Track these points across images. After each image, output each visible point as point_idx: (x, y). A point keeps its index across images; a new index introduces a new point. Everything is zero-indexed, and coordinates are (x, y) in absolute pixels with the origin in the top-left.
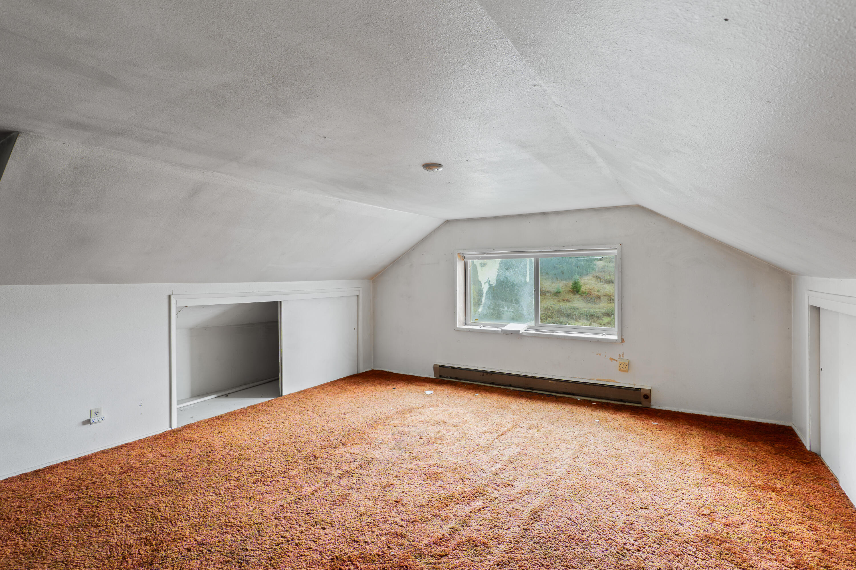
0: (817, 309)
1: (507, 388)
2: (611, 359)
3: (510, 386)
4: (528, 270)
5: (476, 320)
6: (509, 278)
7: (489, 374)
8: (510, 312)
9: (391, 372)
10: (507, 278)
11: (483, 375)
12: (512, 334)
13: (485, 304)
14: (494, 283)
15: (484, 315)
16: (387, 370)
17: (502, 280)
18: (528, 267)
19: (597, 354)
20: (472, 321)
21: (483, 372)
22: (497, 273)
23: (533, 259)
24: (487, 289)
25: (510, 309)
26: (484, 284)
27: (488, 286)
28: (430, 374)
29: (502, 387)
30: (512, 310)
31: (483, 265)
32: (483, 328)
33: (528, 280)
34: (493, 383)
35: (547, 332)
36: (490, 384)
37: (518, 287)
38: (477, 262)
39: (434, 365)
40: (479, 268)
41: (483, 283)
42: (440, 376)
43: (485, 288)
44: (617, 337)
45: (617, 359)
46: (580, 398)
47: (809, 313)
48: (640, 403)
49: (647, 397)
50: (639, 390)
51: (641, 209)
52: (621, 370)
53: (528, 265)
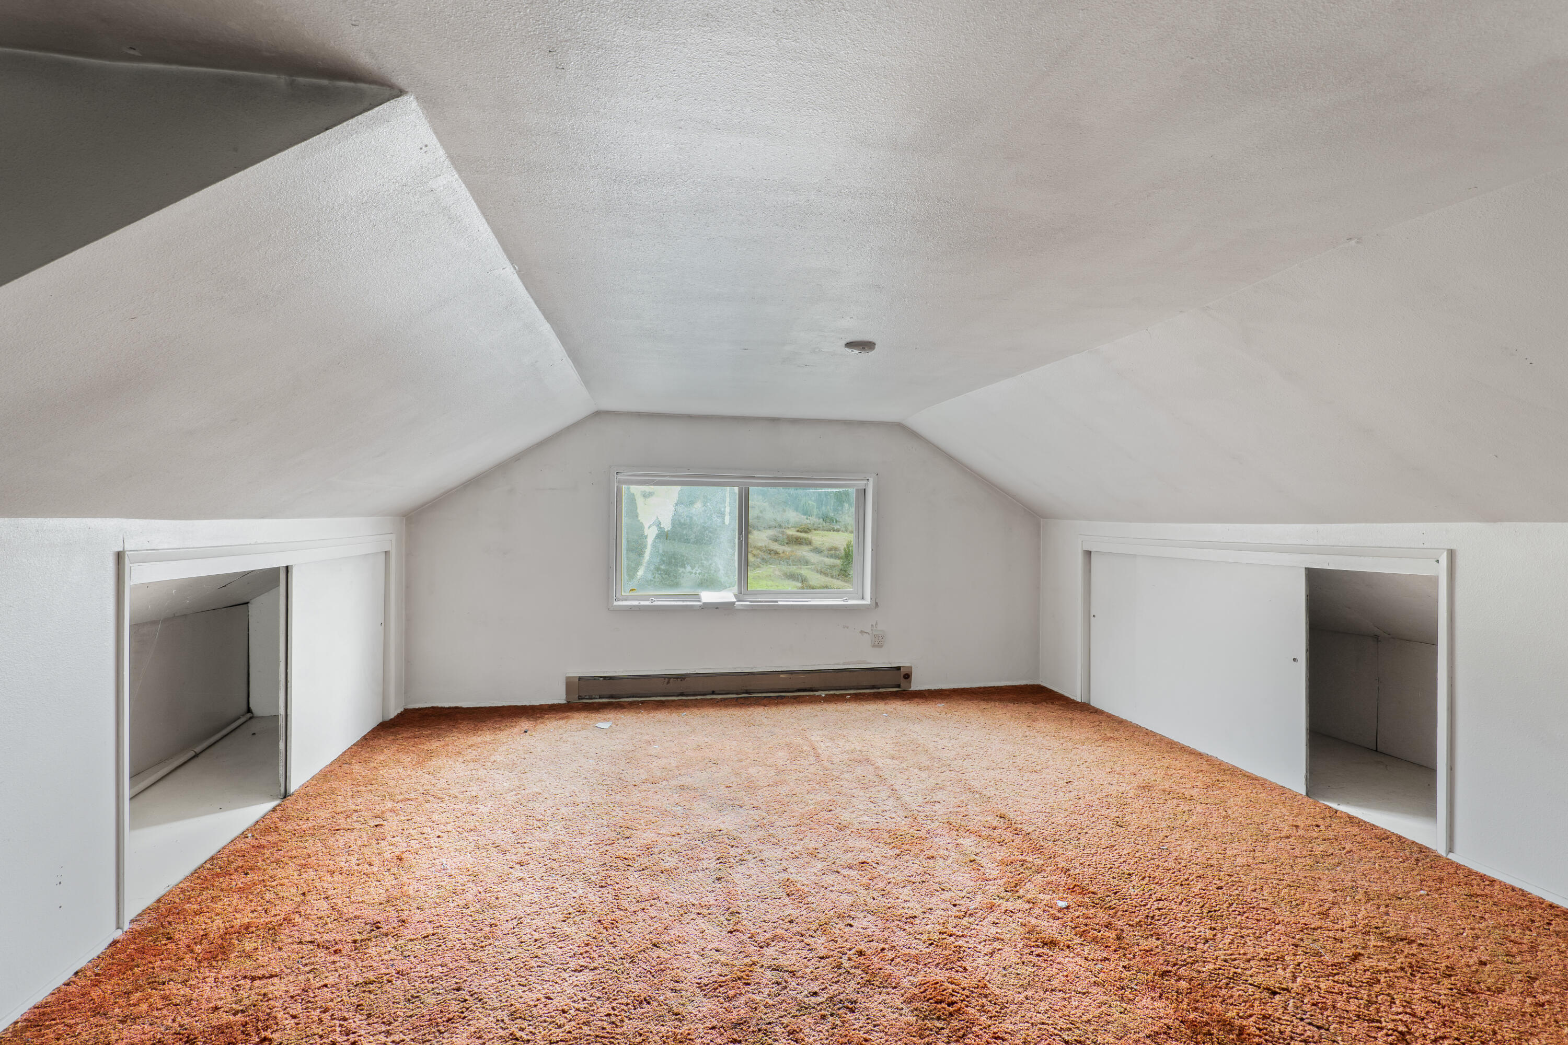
0: (1088, 553)
1: (708, 697)
2: (862, 632)
3: (713, 693)
4: (727, 504)
5: (632, 590)
6: (695, 518)
7: (679, 680)
8: (695, 573)
9: (456, 708)
10: (691, 518)
11: (668, 683)
12: (717, 608)
13: (649, 563)
14: (667, 526)
15: (647, 581)
16: (446, 705)
17: (682, 521)
18: (728, 500)
19: (844, 627)
20: (625, 592)
21: (668, 678)
22: (673, 509)
23: (736, 489)
24: (654, 536)
25: (696, 568)
26: (649, 527)
27: (657, 532)
28: (560, 698)
29: (699, 697)
30: (699, 571)
31: (646, 496)
32: (656, 603)
33: (727, 520)
34: (682, 694)
35: (766, 602)
36: (678, 696)
37: (710, 532)
38: (636, 489)
39: (567, 678)
40: (640, 501)
41: (646, 526)
42: (580, 698)
43: (651, 534)
44: (867, 601)
45: (869, 631)
46: (823, 694)
47: (1080, 559)
48: (899, 686)
49: (908, 676)
50: (899, 669)
51: (902, 429)
52: (874, 646)
53: (728, 497)
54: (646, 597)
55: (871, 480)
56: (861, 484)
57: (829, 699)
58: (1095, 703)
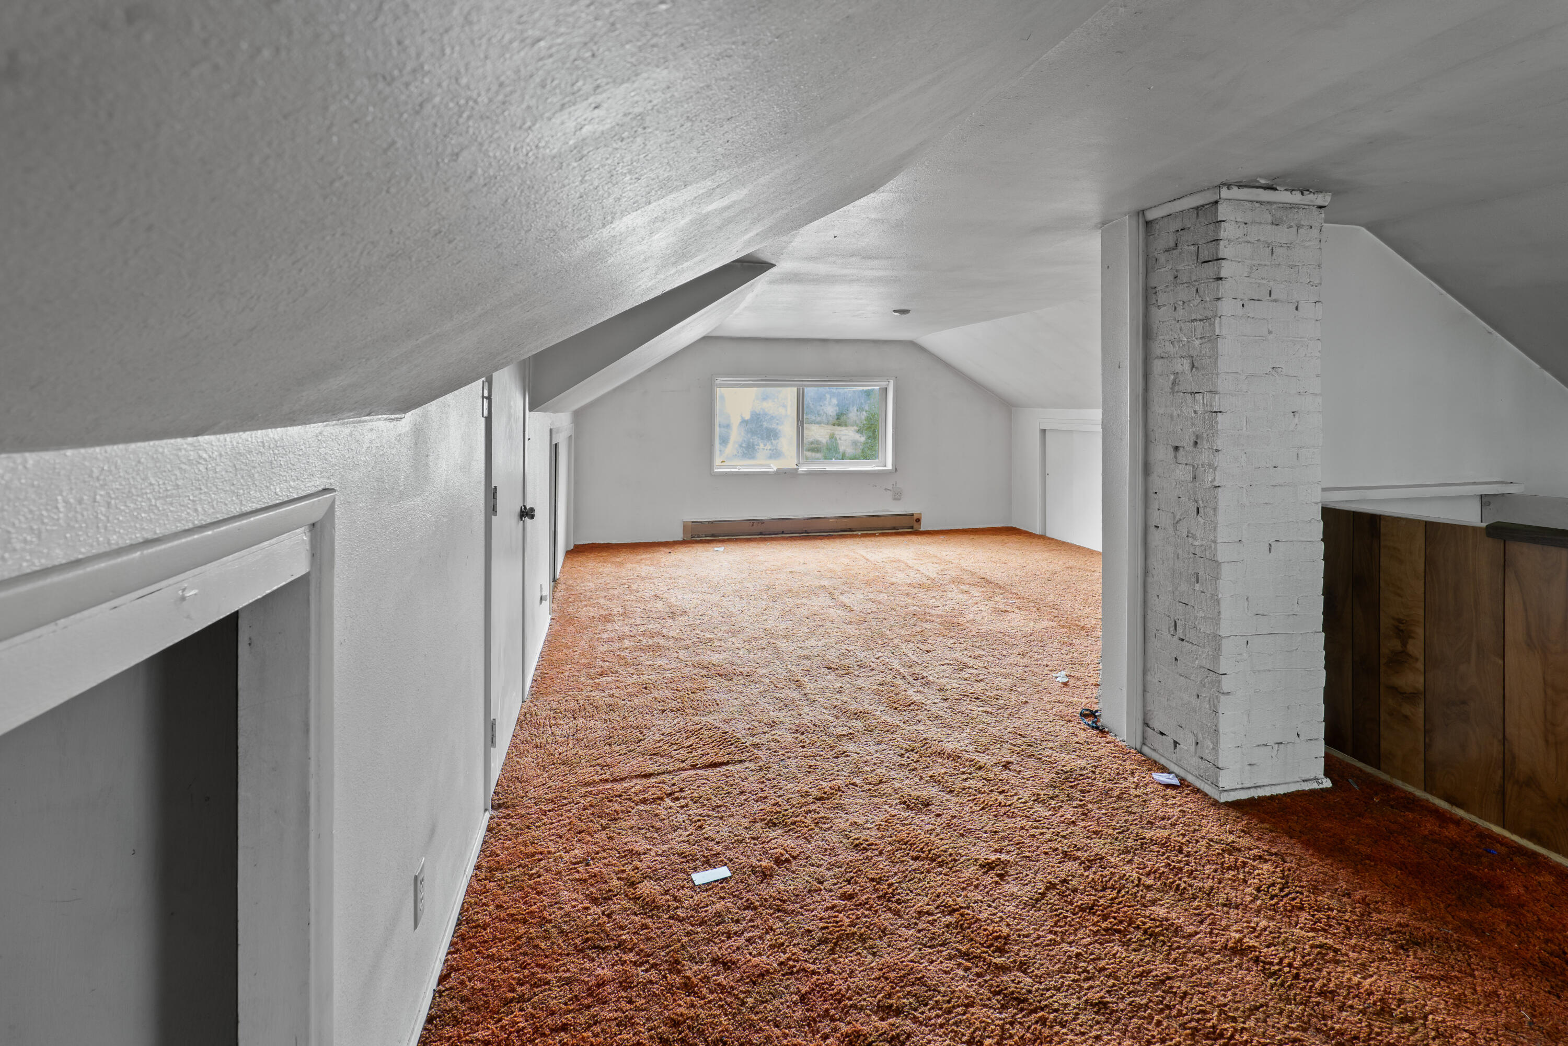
0: (1043, 431)
1: (779, 536)
2: (886, 489)
3: (783, 533)
4: (788, 401)
5: (724, 461)
6: (766, 411)
7: (760, 524)
10: (764, 411)
11: (752, 526)
12: (785, 473)
13: (735, 441)
14: (747, 417)
15: (734, 455)
16: (602, 542)
17: (758, 412)
18: (789, 397)
19: (873, 486)
20: (718, 462)
21: (753, 522)
22: (752, 404)
23: (795, 389)
24: (738, 423)
26: (735, 417)
27: (740, 420)
28: (679, 538)
30: (770, 448)
31: (732, 395)
33: (790, 411)
34: (761, 534)
35: (818, 468)
36: (758, 535)
37: (777, 423)
38: (725, 391)
40: (728, 399)
41: (732, 416)
42: (692, 535)
43: (735, 422)
44: (889, 467)
45: (890, 488)
46: (859, 533)
47: (1038, 435)
48: (912, 527)
49: (918, 520)
50: (912, 515)
51: (913, 345)
52: (895, 499)
53: (789, 394)
54: (734, 466)
55: (892, 382)
56: (884, 384)
57: (863, 536)
58: (1048, 535)
